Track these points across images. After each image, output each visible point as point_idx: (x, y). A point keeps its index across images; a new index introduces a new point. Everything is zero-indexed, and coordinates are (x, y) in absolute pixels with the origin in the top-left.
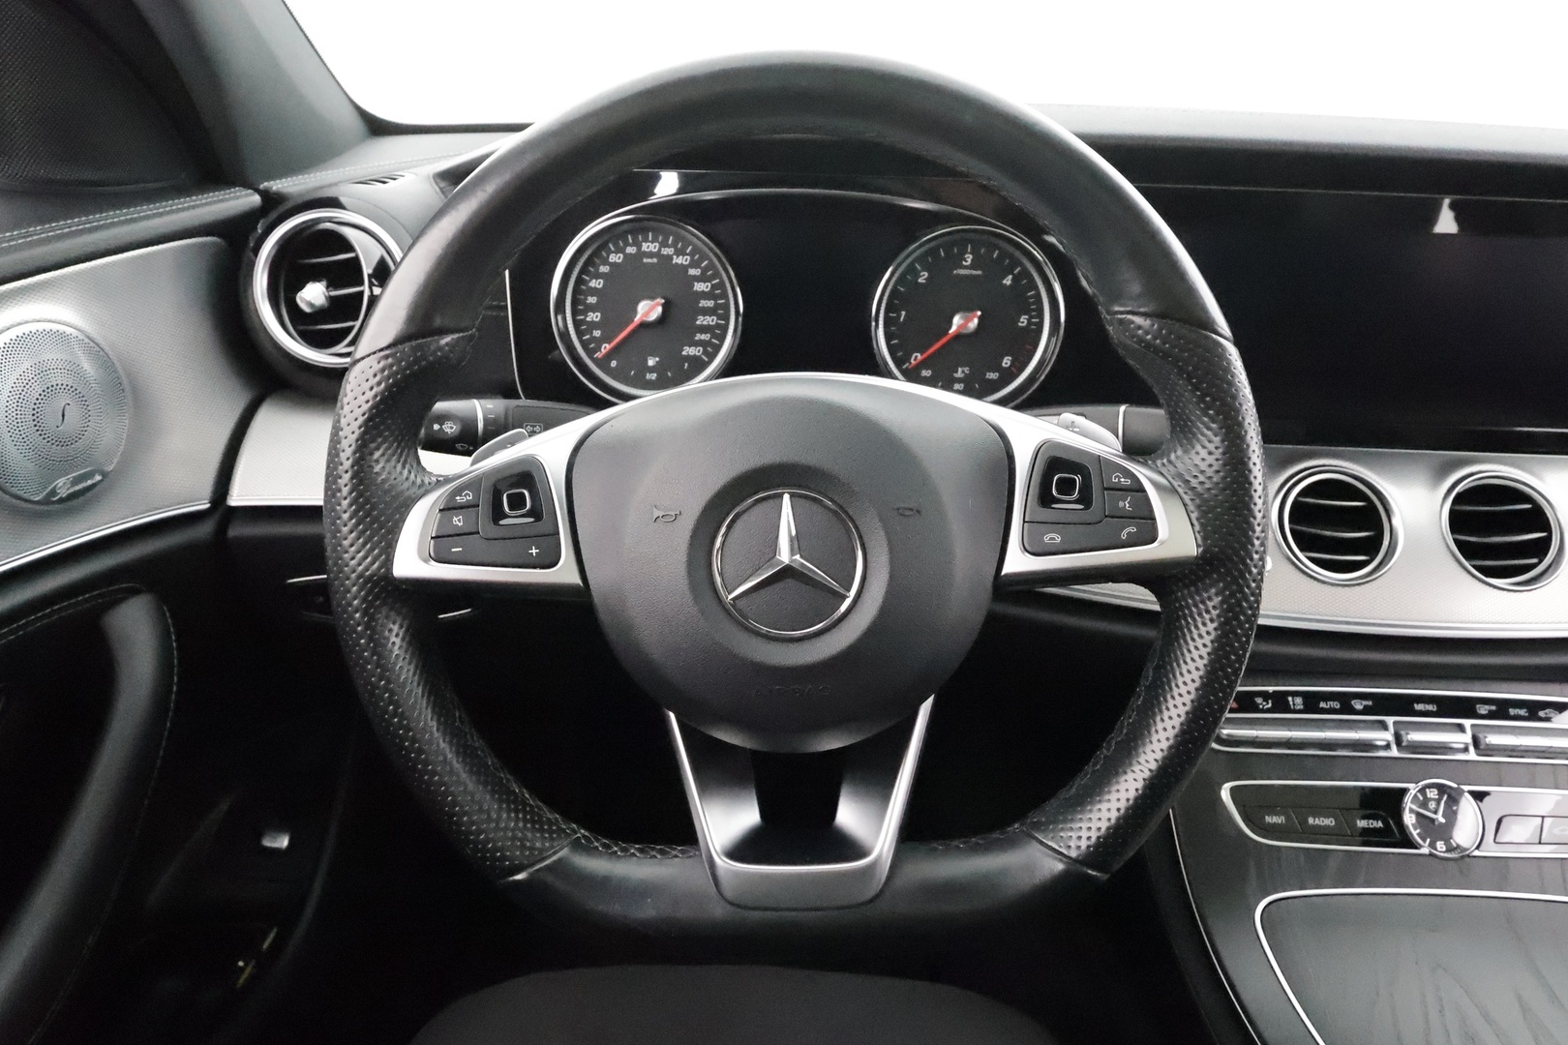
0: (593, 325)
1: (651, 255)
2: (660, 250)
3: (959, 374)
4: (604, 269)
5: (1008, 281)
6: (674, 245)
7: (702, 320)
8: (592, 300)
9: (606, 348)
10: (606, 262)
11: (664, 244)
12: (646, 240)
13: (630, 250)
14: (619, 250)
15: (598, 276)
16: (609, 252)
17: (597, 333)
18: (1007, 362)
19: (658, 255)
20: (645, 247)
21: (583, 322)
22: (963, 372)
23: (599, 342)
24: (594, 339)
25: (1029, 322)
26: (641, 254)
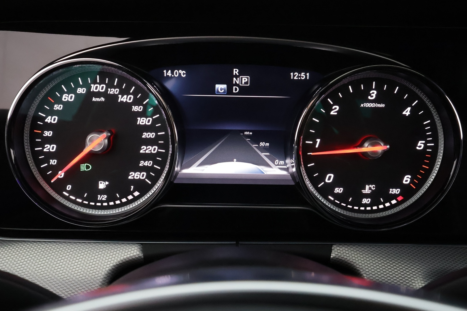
0: (50, 155)
1: (98, 94)
2: (107, 90)
3: (367, 190)
4: (58, 107)
5: (407, 112)
6: (119, 86)
7: (145, 150)
8: (48, 134)
9: (61, 174)
10: (59, 101)
11: (110, 85)
12: (95, 82)
13: (80, 91)
14: (71, 91)
15: (52, 113)
16: (62, 93)
17: (53, 162)
18: (407, 179)
19: (104, 94)
20: (93, 88)
21: (41, 152)
22: (370, 189)
23: (56, 169)
24: (50, 167)
25: (426, 147)
26: (90, 94)
